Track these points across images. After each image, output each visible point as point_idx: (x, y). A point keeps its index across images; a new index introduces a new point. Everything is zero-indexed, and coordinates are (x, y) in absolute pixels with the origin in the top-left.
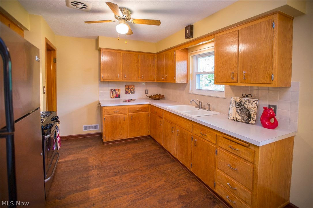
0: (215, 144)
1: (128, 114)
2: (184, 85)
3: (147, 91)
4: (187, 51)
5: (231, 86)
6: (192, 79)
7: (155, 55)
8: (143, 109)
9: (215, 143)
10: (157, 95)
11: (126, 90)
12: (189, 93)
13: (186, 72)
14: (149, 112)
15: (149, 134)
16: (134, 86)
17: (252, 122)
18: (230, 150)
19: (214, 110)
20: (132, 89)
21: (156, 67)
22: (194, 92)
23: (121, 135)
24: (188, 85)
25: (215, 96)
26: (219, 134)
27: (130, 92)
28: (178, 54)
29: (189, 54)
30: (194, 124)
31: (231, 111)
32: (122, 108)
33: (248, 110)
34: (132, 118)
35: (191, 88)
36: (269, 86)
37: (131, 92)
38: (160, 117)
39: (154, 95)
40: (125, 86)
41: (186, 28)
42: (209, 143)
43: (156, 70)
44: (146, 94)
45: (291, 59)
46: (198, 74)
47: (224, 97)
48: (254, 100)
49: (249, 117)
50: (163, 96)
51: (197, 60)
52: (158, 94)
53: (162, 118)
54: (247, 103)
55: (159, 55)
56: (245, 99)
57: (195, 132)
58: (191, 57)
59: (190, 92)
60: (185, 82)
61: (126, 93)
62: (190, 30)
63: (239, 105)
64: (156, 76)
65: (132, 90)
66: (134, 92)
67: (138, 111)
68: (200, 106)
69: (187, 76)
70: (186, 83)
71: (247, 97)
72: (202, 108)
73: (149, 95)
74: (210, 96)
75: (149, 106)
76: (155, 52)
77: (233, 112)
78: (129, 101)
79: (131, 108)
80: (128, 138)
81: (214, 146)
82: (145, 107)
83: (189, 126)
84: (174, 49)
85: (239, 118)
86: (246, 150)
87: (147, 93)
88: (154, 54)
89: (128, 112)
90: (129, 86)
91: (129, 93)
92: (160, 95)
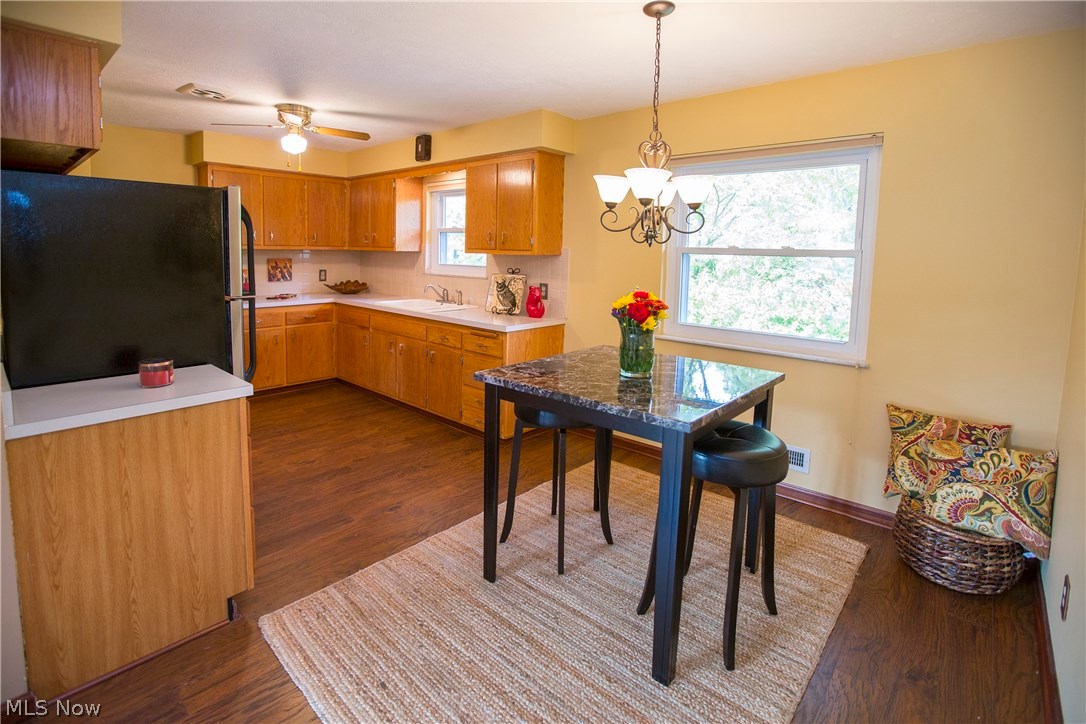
0: (460, 349)
1: (284, 327)
2: (413, 257)
3: (322, 272)
4: (420, 181)
5: (495, 256)
6: (430, 243)
7: (346, 182)
8: (321, 315)
9: (459, 346)
10: (349, 282)
11: (269, 272)
12: (424, 274)
13: (417, 227)
14: (335, 322)
15: (335, 375)
16: (290, 260)
17: (517, 311)
18: (478, 350)
19: (469, 303)
20: (285, 267)
21: (347, 214)
22: (435, 271)
23: (268, 378)
24: (421, 257)
25: (471, 275)
26: (465, 331)
27: (279, 276)
28: (401, 186)
29: (425, 187)
30: (429, 325)
31: (490, 298)
32: (271, 314)
33: (513, 294)
34: (294, 338)
35: (428, 262)
36: (529, 253)
37: (284, 277)
38: (363, 328)
39: (342, 283)
40: (265, 262)
41: (418, 139)
42: (452, 350)
43: (347, 219)
44: (321, 280)
45: (562, 215)
46: (444, 233)
47: (484, 276)
48: (521, 277)
49: (514, 304)
50: (364, 284)
51: (441, 200)
52: (352, 281)
53: (368, 329)
54: (513, 283)
55: (356, 182)
56: (510, 276)
57: (431, 338)
58: (428, 194)
59: (426, 271)
60: (417, 249)
61: (270, 280)
62: (424, 146)
63: (503, 287)
64: (347, 234)
65: (285, 271)
66: (290, 276)
67: (308, 320)
68: (445, 298)
69: (421, 236)
70: (419, 253)
71: (513, 273)
72: (448, 301)
73: (331, 281)
74: (463, 277)
75: (335, 308)
76: (346, 176)
77: (493, 300)
78: (283, 297)
79: (291, 313)
80: (285, 385)
81: (459, 352)
82: (325, 310)
83: (421, 330)
84: (391, 176)
85: (501, 307)
86: (495, 343)
87: (323, 278)
88: (343, 179)
89: (284, 322)
90: (279, 259)
91: (279, 280)
92: (356, 282)
